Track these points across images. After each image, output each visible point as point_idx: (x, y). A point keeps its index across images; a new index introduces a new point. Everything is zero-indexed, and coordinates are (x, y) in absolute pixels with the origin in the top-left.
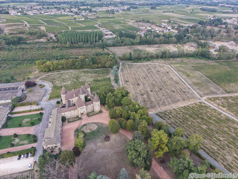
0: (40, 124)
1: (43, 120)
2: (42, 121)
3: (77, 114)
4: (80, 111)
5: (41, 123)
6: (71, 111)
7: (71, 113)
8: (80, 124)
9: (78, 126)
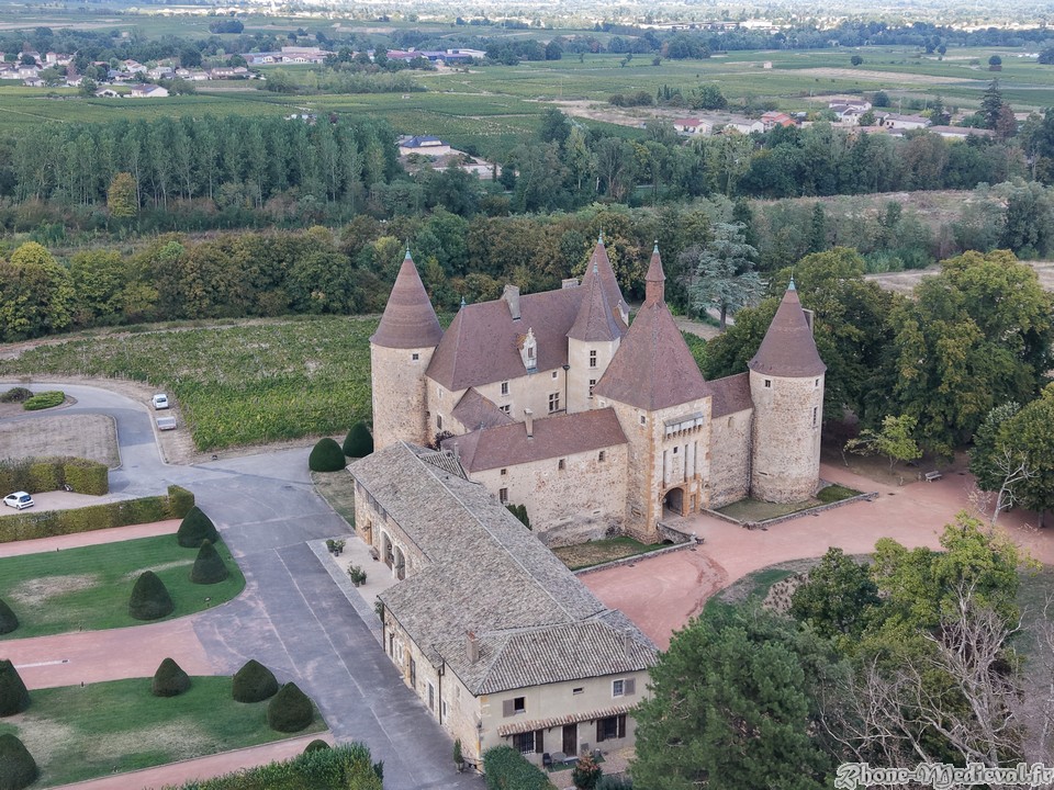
0: (241, 599)
1: (248, 574)
2: (254, 585)
3: (613, 505)
4: (658, 462)
5: (245, 594)
6: (572, 460)
7: (562, 484)
8: (710, 572)
9: (707, 588)
